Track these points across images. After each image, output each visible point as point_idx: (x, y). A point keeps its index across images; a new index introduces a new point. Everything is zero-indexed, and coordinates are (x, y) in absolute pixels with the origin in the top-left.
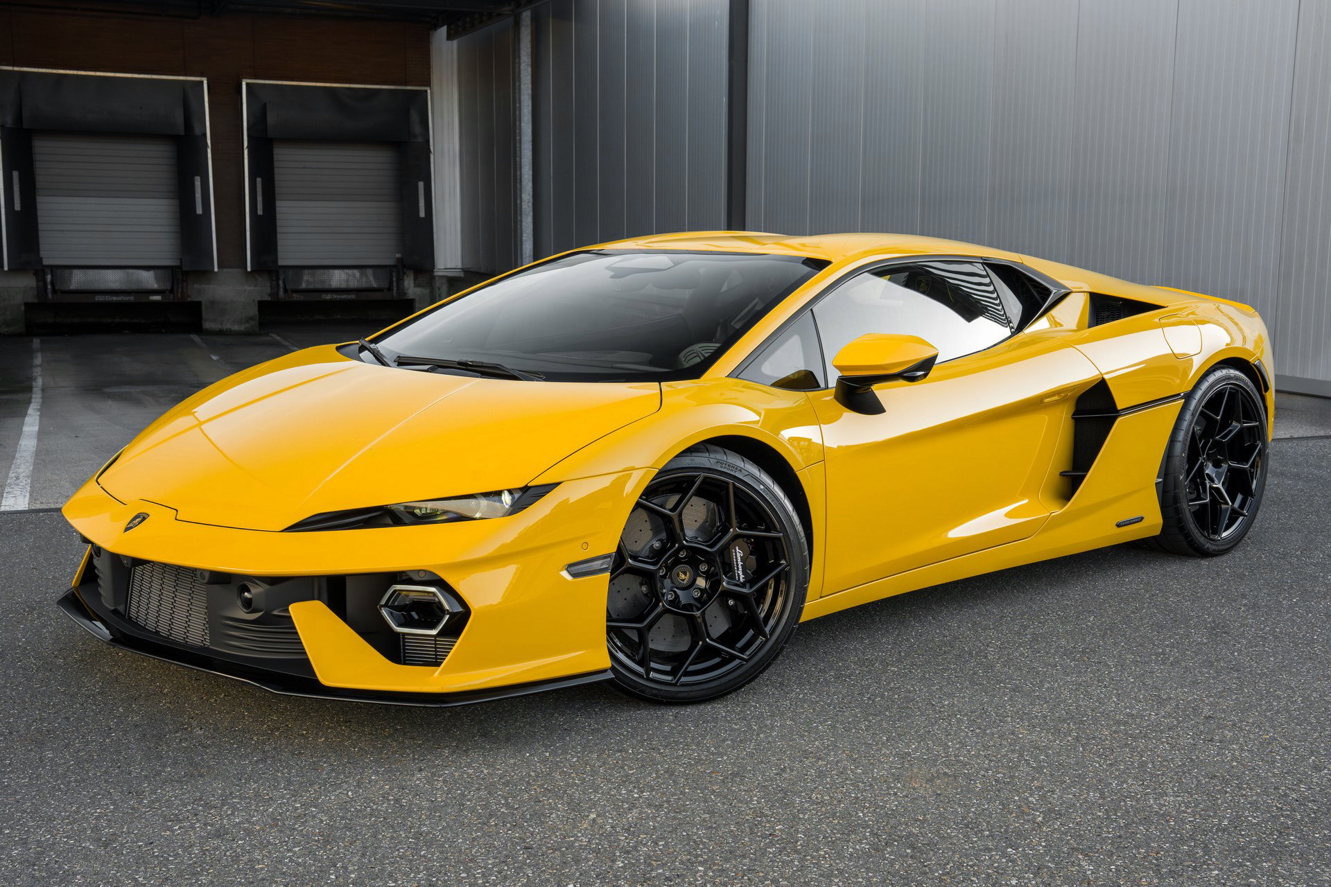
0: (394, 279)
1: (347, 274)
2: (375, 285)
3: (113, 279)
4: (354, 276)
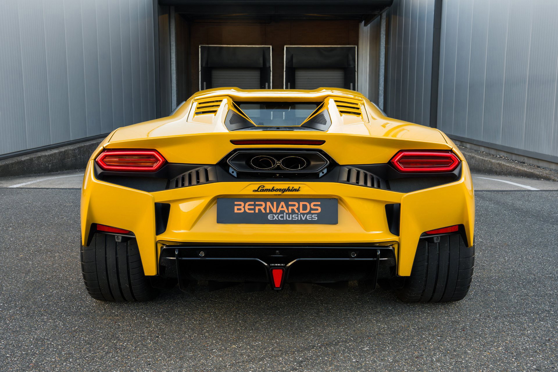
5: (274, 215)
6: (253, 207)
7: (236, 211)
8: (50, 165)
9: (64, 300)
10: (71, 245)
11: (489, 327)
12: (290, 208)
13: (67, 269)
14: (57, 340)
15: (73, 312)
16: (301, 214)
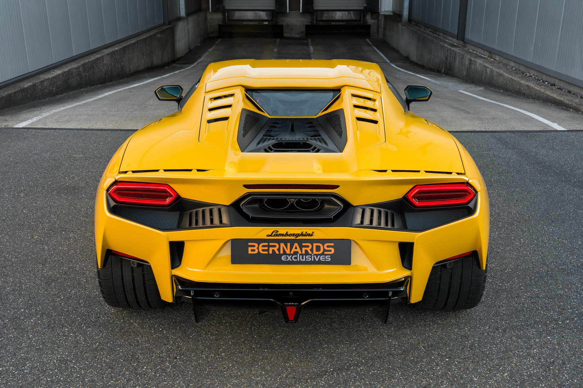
0: (362, 16)
1: (342, 14)
2: (354, 19)
3: (250, 15)
4: (345, 14)
5: (288, 256)
6: (267, 248)
7: (250, 252)
8: (54, 88)
9: (83, 304)
10: (85, 220)
11: (497, 344)
12: (304, 249)
13: (83, 257)
14: (80, 363)
15: (93, 322)
16: (314, 255)
